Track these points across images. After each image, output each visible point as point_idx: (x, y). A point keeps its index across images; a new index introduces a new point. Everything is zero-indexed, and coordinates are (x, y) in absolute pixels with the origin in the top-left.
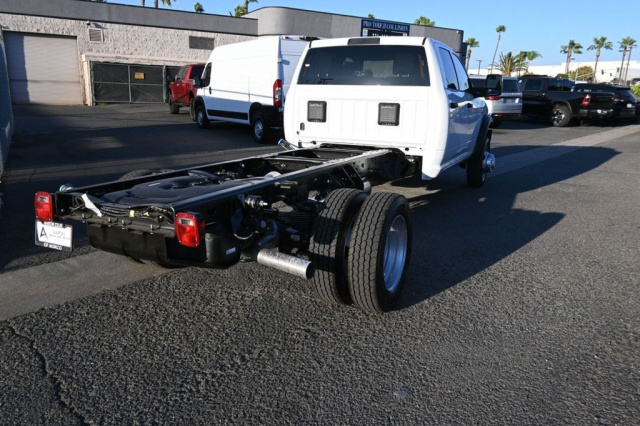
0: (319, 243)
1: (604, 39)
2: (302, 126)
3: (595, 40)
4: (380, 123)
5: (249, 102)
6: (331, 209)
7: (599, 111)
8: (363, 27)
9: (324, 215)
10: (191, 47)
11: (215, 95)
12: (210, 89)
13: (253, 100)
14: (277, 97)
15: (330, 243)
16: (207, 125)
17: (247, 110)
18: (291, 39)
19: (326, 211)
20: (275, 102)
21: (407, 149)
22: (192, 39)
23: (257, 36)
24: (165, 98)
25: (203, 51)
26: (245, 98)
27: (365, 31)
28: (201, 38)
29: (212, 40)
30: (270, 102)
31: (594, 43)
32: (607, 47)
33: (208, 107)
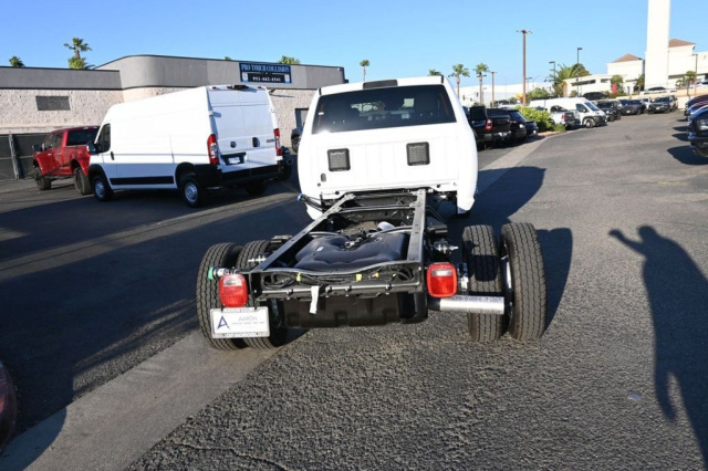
0: (483, 280)
1: (461, 66)
2: (323, 178)
3: (454, 67)
4: (410, 164)
5: (173, 164)
6: (482, 245)
7: (500, 134)
8: (241, 71)
9: (477, 253)
10: (39, 109)
11: (119, 160)
12: (112, 154)
13: (179, 160)
14: (213, 153)
15: (494, 279)
16: (109, 196)
17: (172, 173)
18: (219, 89)
19: (477, 249)
20: (211, 160)
21: (438, 186)
22: (39, 99)
23: (121, 89)
24: (16, 173)
25: (56, 112)
26: (168, 160)
27: (245, 76)
28: (51, 97)
29: (67, 98)
30: (206, 160)
31: (453, 71)
32: (465, 74)
33: (109, 176)
